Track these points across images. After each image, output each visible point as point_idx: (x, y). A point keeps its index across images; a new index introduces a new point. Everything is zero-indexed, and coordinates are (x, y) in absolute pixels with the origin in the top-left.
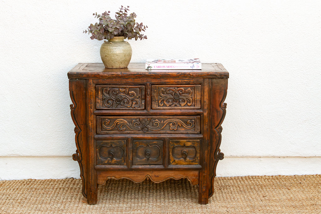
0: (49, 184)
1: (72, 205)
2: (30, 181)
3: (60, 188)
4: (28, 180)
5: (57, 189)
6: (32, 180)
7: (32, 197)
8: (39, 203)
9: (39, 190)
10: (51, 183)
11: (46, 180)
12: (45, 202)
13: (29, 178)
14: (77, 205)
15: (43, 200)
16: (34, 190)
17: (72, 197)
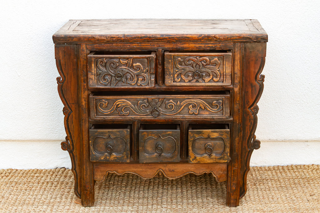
0: (33, 176)
1: (61, 208)
2: (9, 171)
3: (48, 182)
4: (8, 170)
5: (43, 183)
6: (13, 170)
7: (11, 194)
8: (19, 204)
9: (21, 185)
10: (36, 175)
11: (30, 171)
12: (27, 202)
13: (9, 167)
14: (68, 207)
15: (25, 200)
16: (13, 184)
17: (63, 195)
